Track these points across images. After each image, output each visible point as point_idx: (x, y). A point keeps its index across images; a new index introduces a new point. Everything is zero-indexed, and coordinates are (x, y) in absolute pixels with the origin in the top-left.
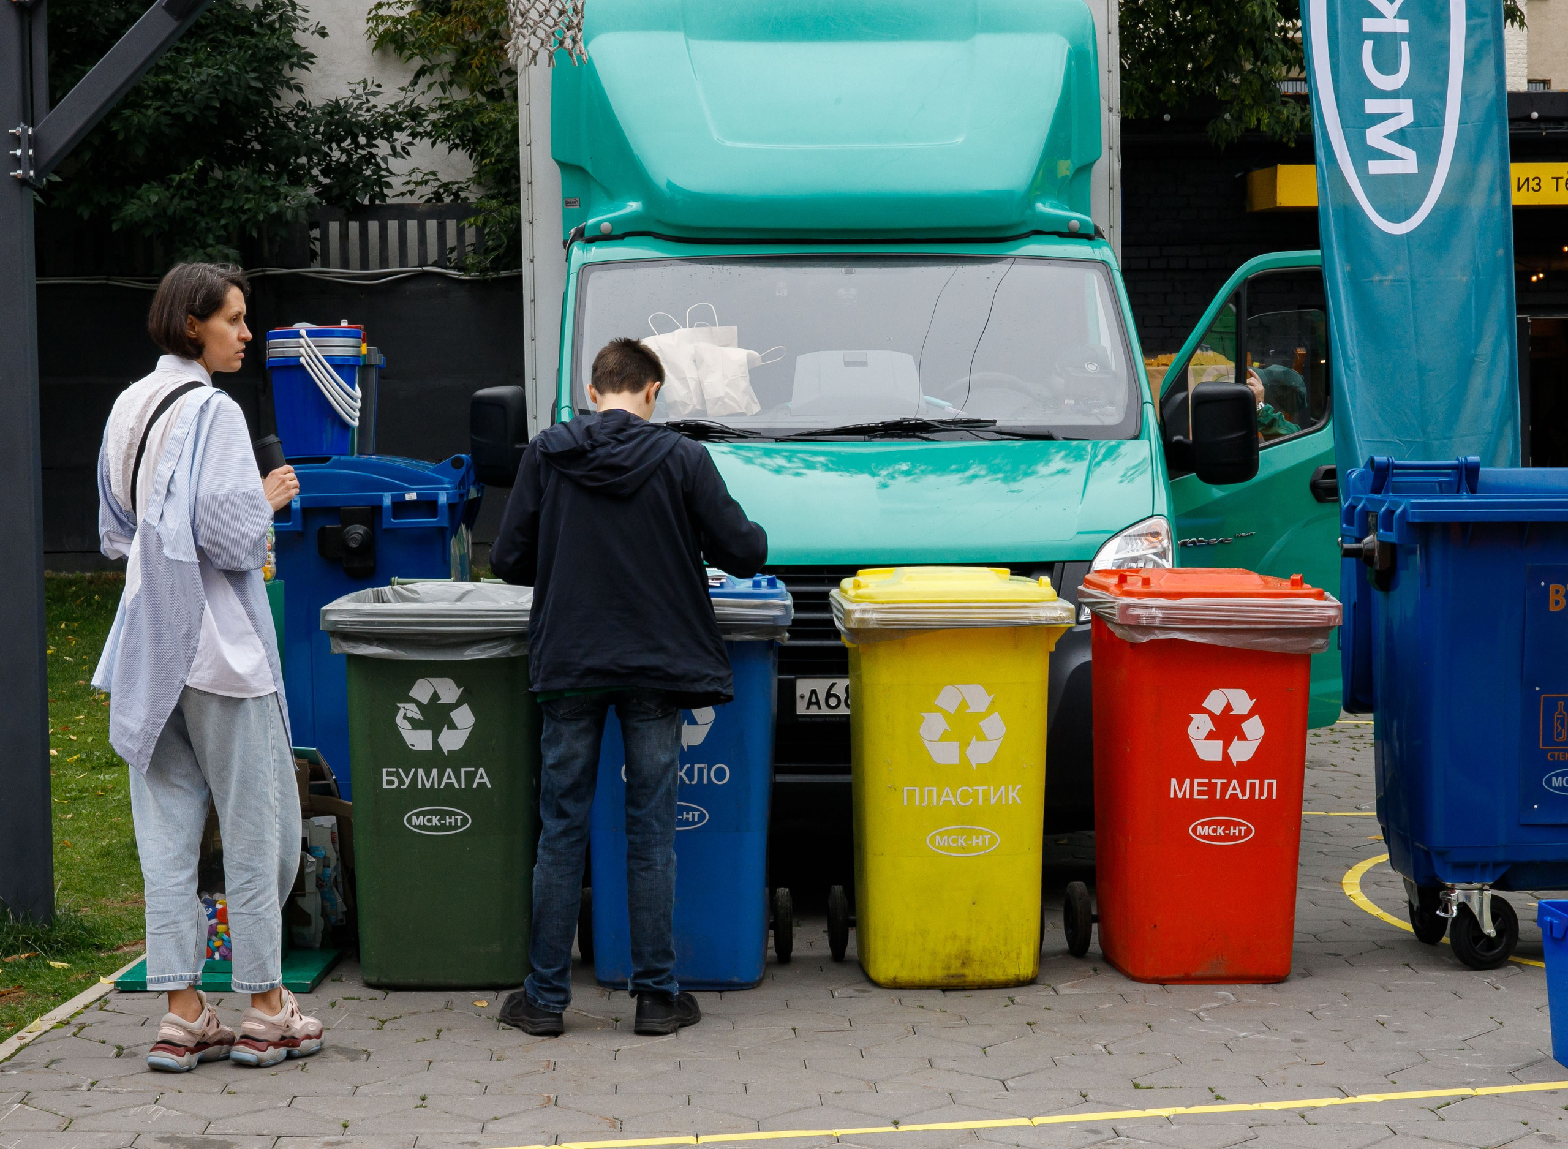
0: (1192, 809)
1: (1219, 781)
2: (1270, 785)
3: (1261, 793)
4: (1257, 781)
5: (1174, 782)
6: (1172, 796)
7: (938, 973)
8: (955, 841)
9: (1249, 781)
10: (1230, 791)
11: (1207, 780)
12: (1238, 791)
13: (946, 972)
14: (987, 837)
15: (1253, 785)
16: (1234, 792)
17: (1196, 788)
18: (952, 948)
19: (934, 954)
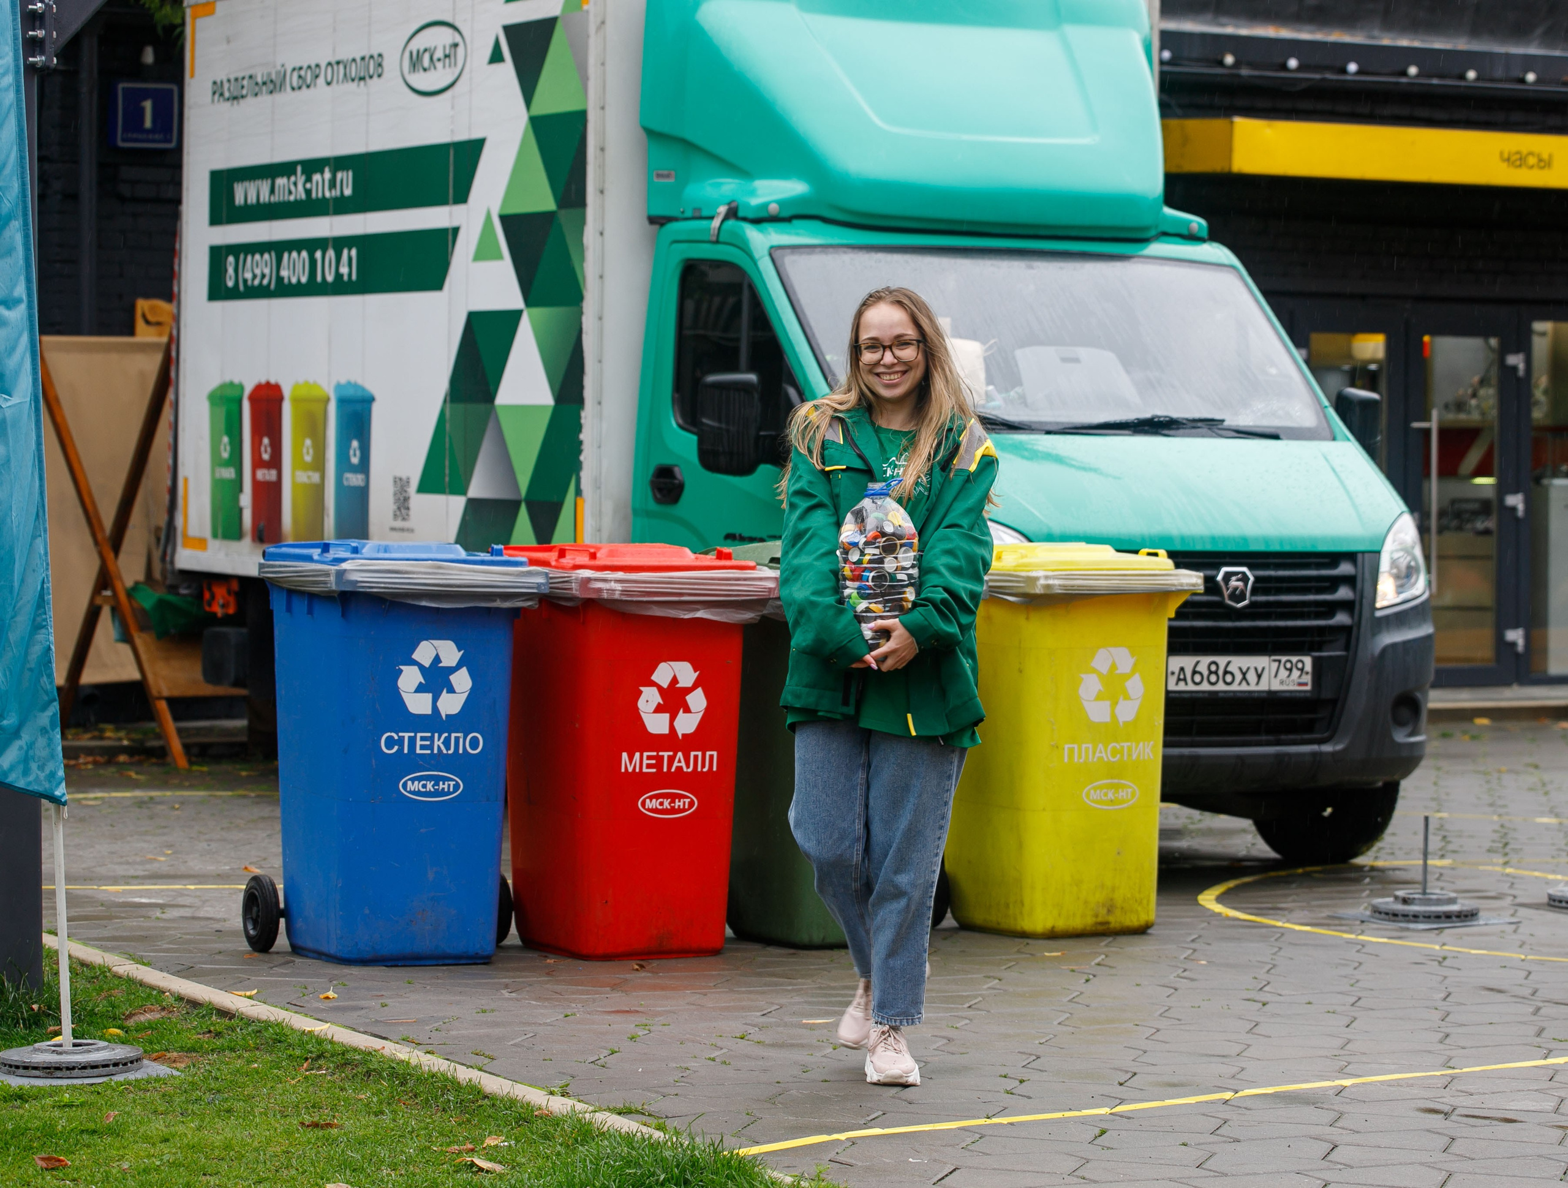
0: (642, 783)
1: (666, 754)
2: (711, 757)
3: (703, 766)
4: (700, 754)
5: (625, 755)
6: (623, 770)
7: (1079, 921)
8: (1106, 794)
9: (693, 754)
10: (676, 764)
11: (654, 754)
12: (683, 764)
13: (1094, 919)
14: (1129, 790)
15: (696, 757)
16: (679, 764)
17: (645, 762)
18: (1100, 897)
19: (1086, 902)
